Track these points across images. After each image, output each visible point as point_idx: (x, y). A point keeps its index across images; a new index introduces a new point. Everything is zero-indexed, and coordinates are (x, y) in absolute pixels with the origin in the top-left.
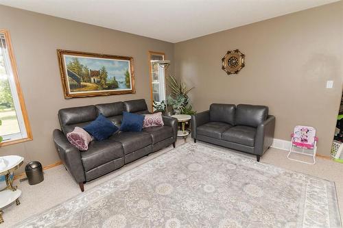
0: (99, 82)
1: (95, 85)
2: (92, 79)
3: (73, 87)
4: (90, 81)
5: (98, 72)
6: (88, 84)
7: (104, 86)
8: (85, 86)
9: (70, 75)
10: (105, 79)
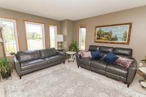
0: (107, 37)
1: (105, 38)
2: (105, 36)
3: (97, 39)
4: (104, 37)
5: (108, 33)
6: (103, 38)
7: (110, 39)
8: (101, 39)
9: (98, 34)
10: (111, 36)
